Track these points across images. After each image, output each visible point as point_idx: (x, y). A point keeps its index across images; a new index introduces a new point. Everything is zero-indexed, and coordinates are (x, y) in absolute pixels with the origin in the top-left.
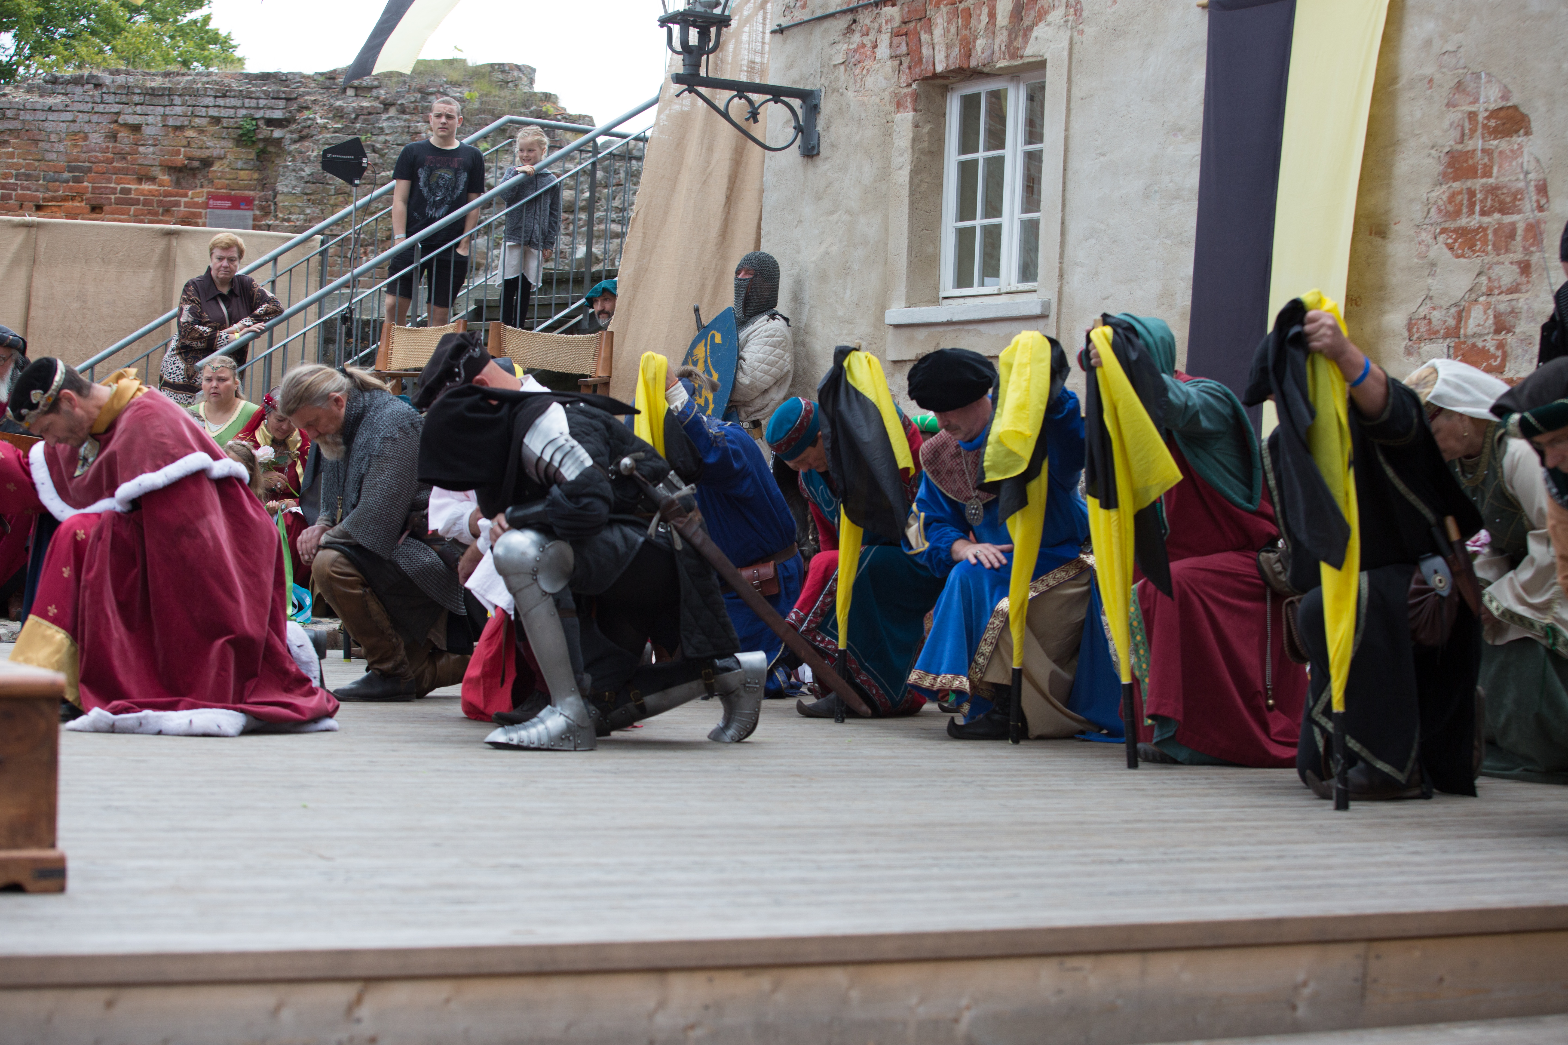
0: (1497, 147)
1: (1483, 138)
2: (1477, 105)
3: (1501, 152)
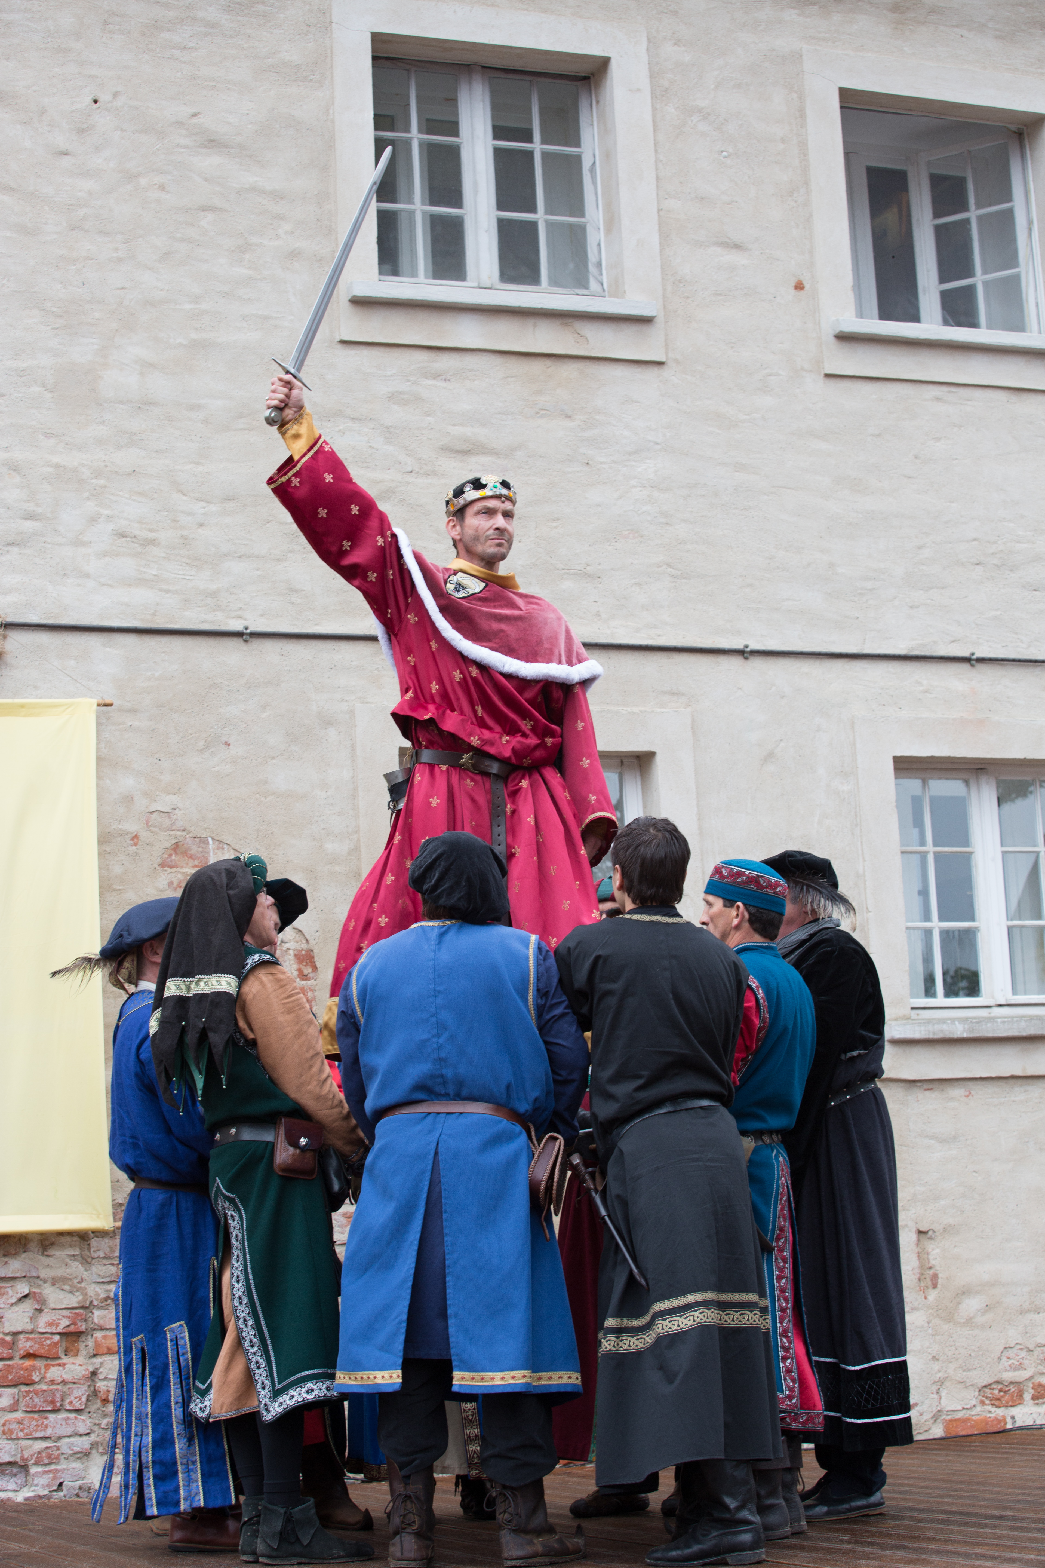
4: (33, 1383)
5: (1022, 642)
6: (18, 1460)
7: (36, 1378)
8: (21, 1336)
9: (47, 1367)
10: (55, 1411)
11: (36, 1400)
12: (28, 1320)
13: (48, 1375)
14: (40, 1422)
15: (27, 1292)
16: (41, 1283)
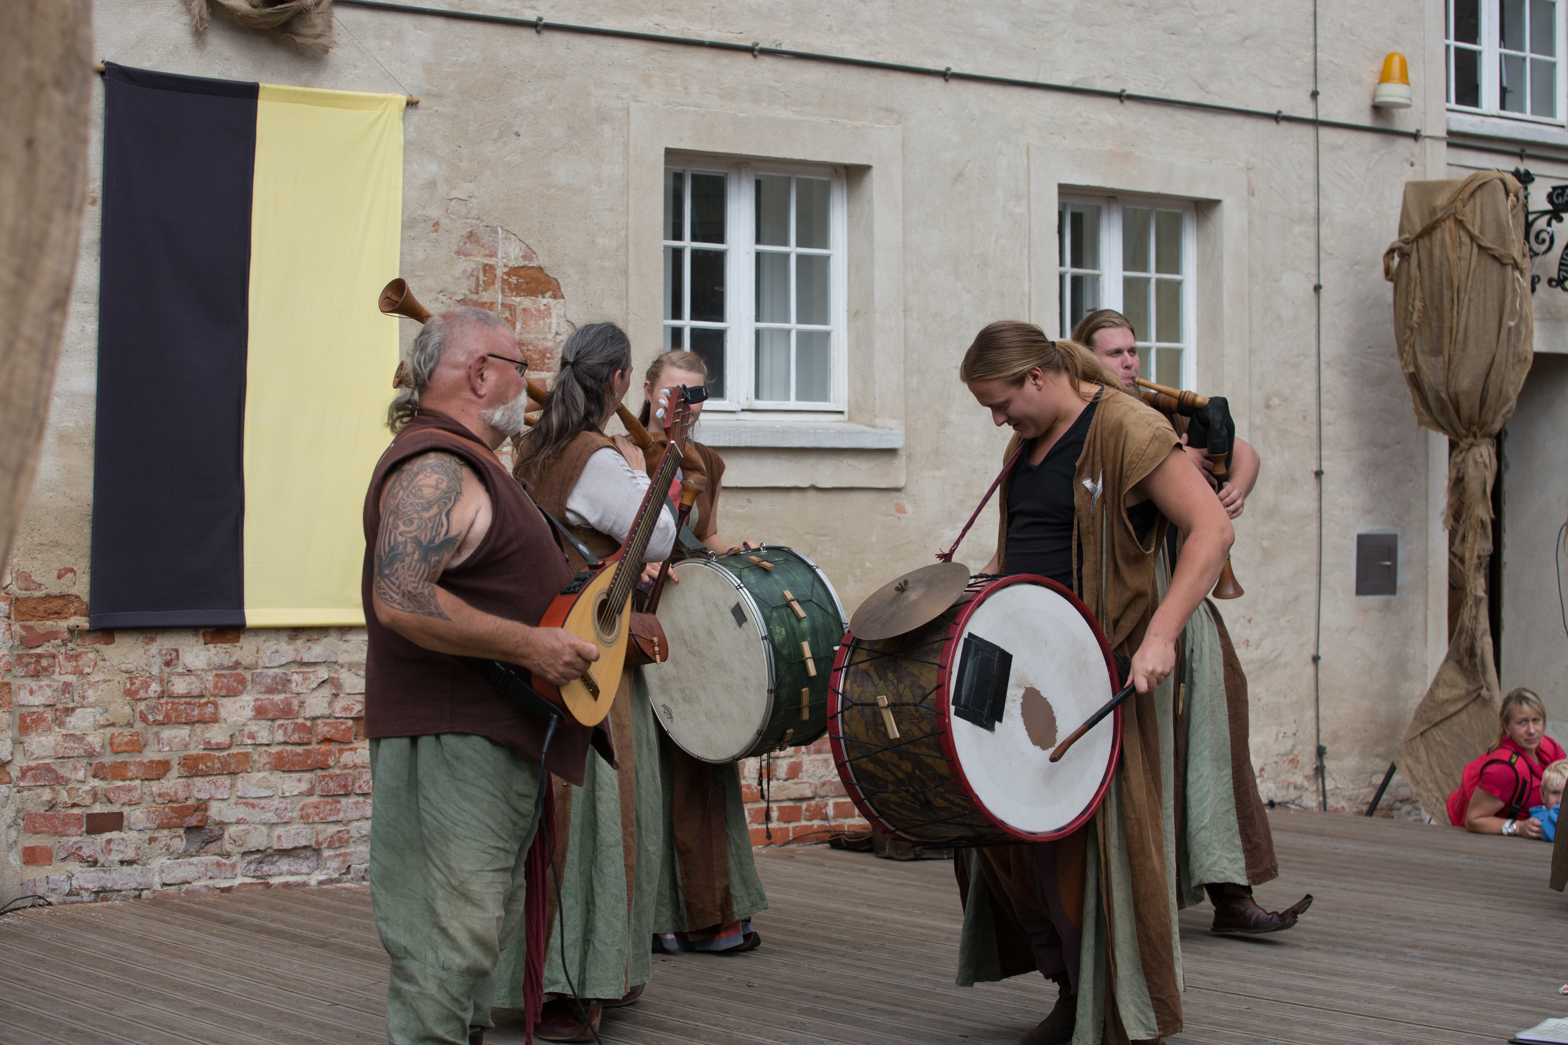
0: (520, 303)
1: (503, 292)
2: (494, 259)
3: (524, 310)
4: (329, 767)
5: (1160, 82)
6: (313, 844)
7: (331, 762)
8: (319, 721)
9: (341, 751)
10: (346, 795)
11: (331, 784)
12: (326, 705)
13: (342, 760)
14: (334, 806)
15: (326, 677)
16: (338, 667)
